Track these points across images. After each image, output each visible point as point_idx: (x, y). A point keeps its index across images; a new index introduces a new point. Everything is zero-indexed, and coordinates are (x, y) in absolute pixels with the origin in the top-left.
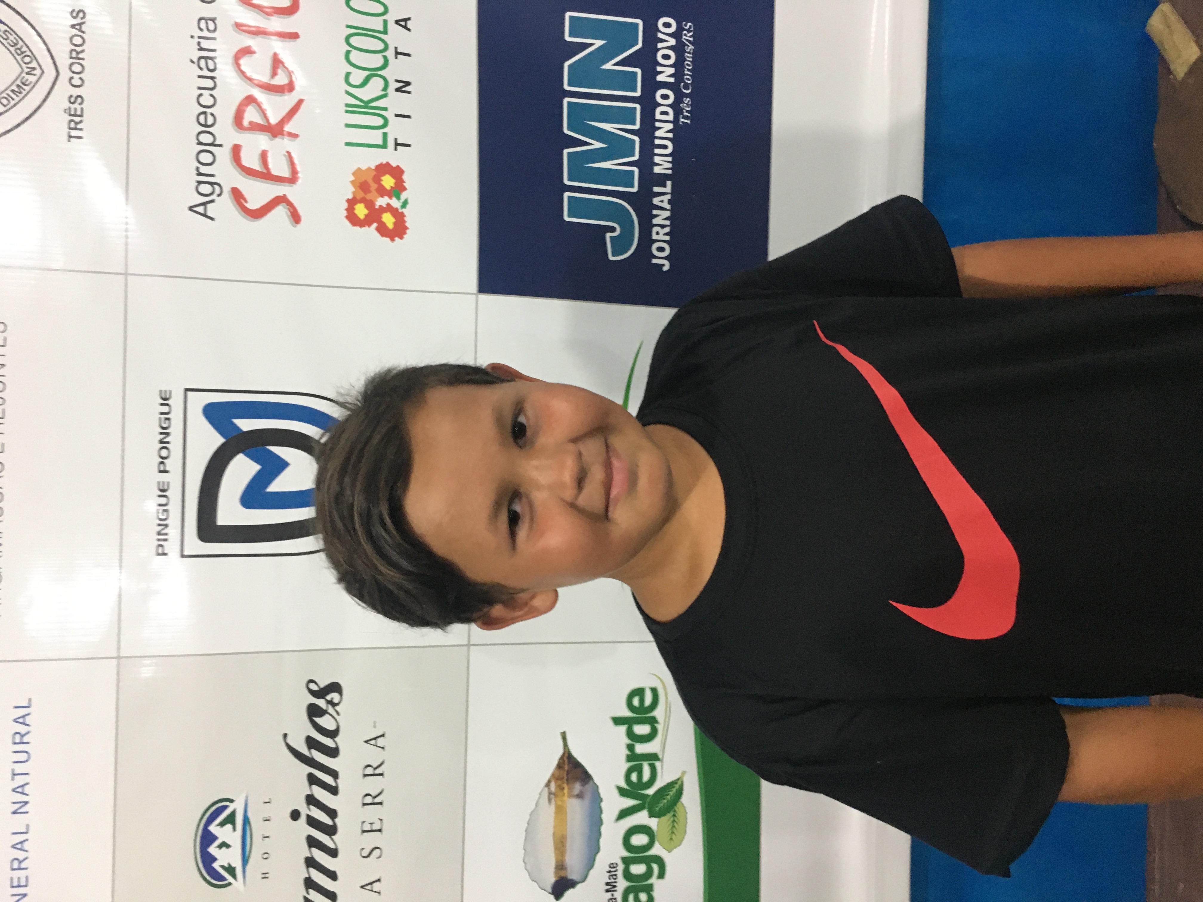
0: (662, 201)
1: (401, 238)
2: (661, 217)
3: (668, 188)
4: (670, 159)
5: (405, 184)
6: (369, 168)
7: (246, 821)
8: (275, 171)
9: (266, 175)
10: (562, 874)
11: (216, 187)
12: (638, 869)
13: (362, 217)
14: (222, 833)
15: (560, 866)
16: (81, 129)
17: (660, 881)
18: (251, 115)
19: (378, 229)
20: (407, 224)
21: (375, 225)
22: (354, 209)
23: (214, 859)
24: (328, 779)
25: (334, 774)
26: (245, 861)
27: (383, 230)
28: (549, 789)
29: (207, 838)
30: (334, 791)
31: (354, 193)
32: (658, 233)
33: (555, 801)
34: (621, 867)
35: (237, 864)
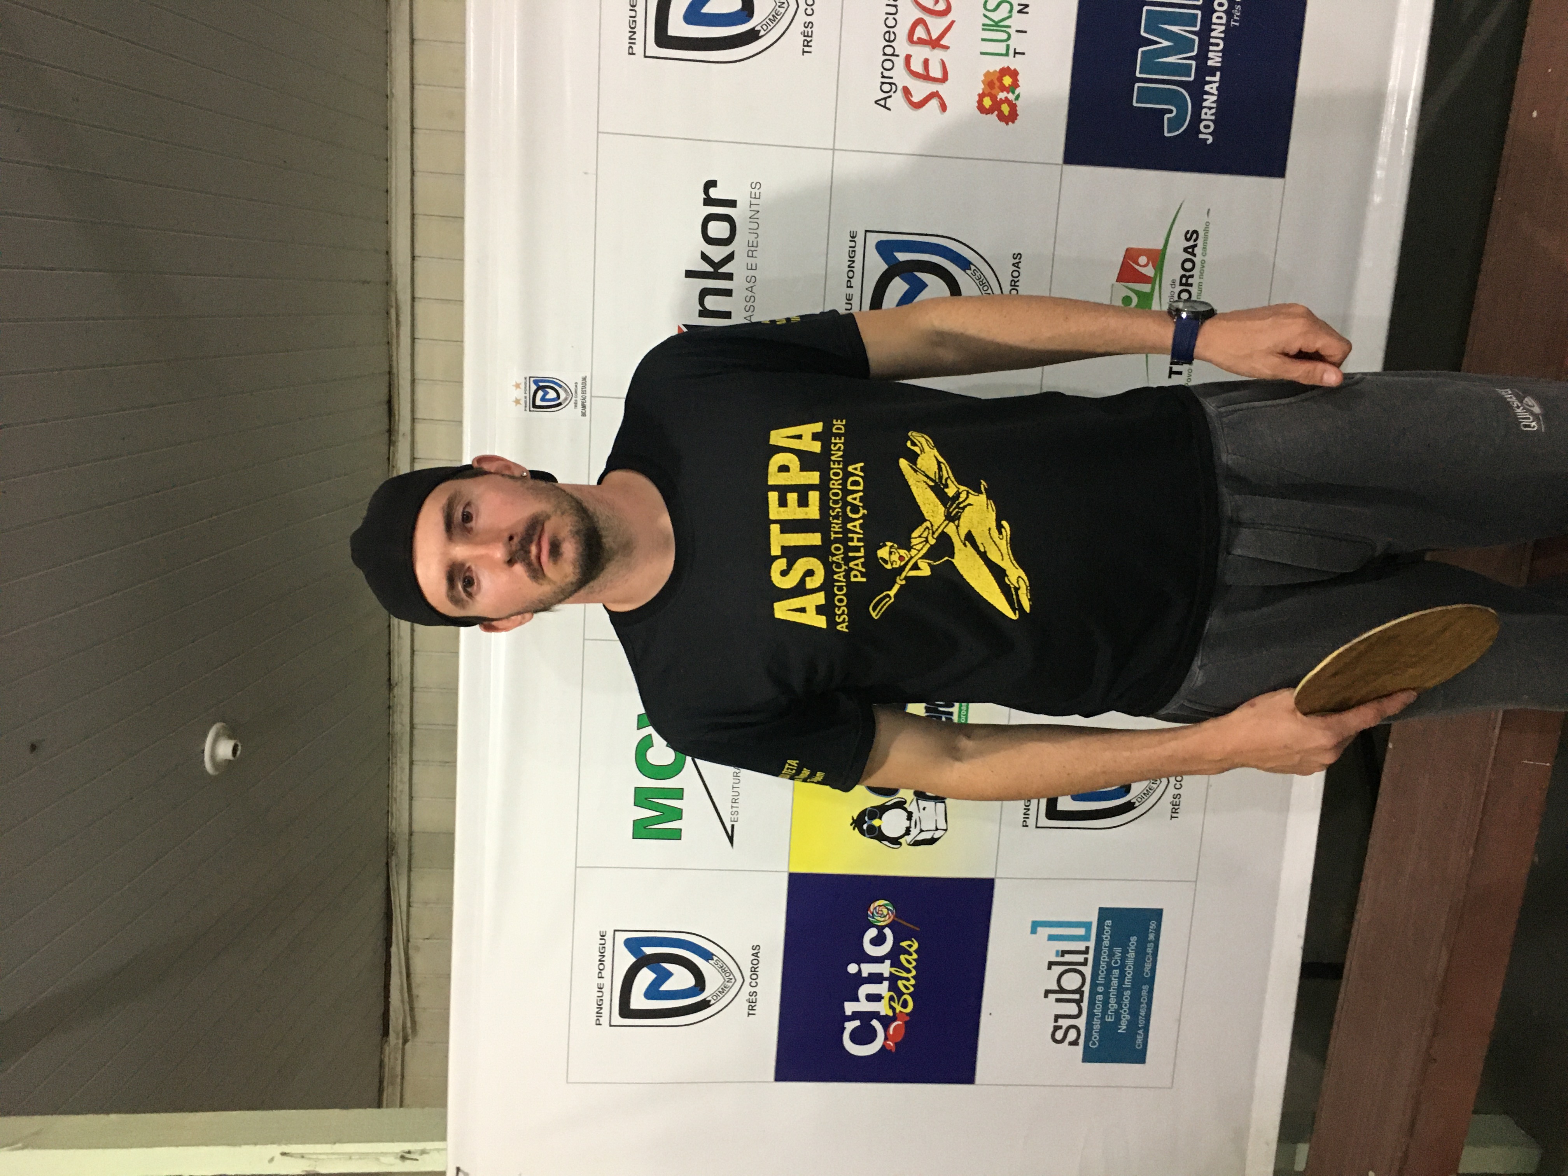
0: (1212, 88)
1: (1013, 122)
2: (1210, 101)
3: (1217, 78)
4: (1220, 54)
5: (1019, 83)
6: (996, 71)
8: (932, 74)
9: (926, 77)
11: (893, 86)
13: (987, 106)
16: (811, 46)
18: (920, 32)
19: (998, 116)
20: (1018, 112)
21: (996, 113)
22: (982, 101)
27: (1002, 117)
31: (983, 89)
32: (1206, 114)
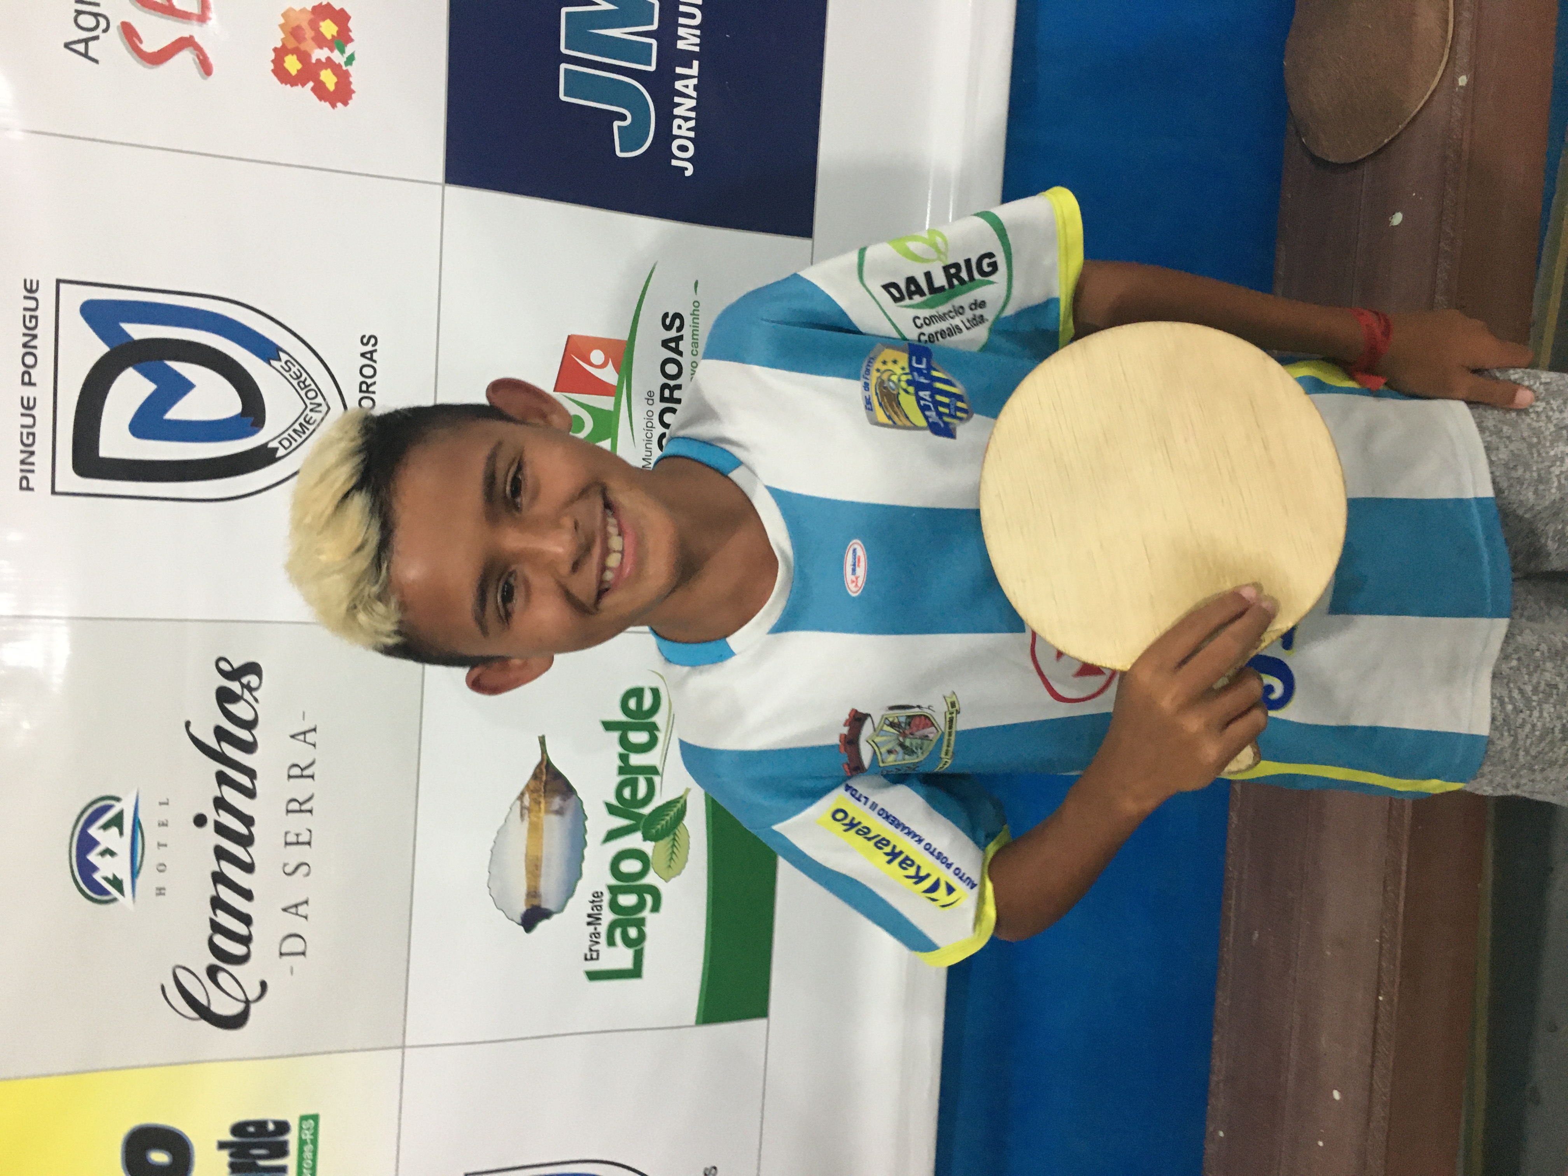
0: (687, 87)
1: (345, 103)
2: (685, 107)
3: (695, 70)
4: (698, 32)
5: (350, 34)
6: (303, 10)
7: (136, 824)
8: (180, 4)
10: (535, 902)
12: (628, 900)
13: (294, 72)
14: (106, 838)
15: (533, 893)
17: (655, 915)
19: (314, 90)
20: (353, 87)
21: (311, 84)
22: (283, 61)
23: (95, 869)
24: (244, 780)
25: (251, 774)
26: (135, 873)
27: (320, 91)
28: (522, 802)
29: (86, 843)
30: (250, 794)
31: (282, 40)
32: (680, 127)
33: (529, 817)
34: (607, 897)
35: (125, 876)
